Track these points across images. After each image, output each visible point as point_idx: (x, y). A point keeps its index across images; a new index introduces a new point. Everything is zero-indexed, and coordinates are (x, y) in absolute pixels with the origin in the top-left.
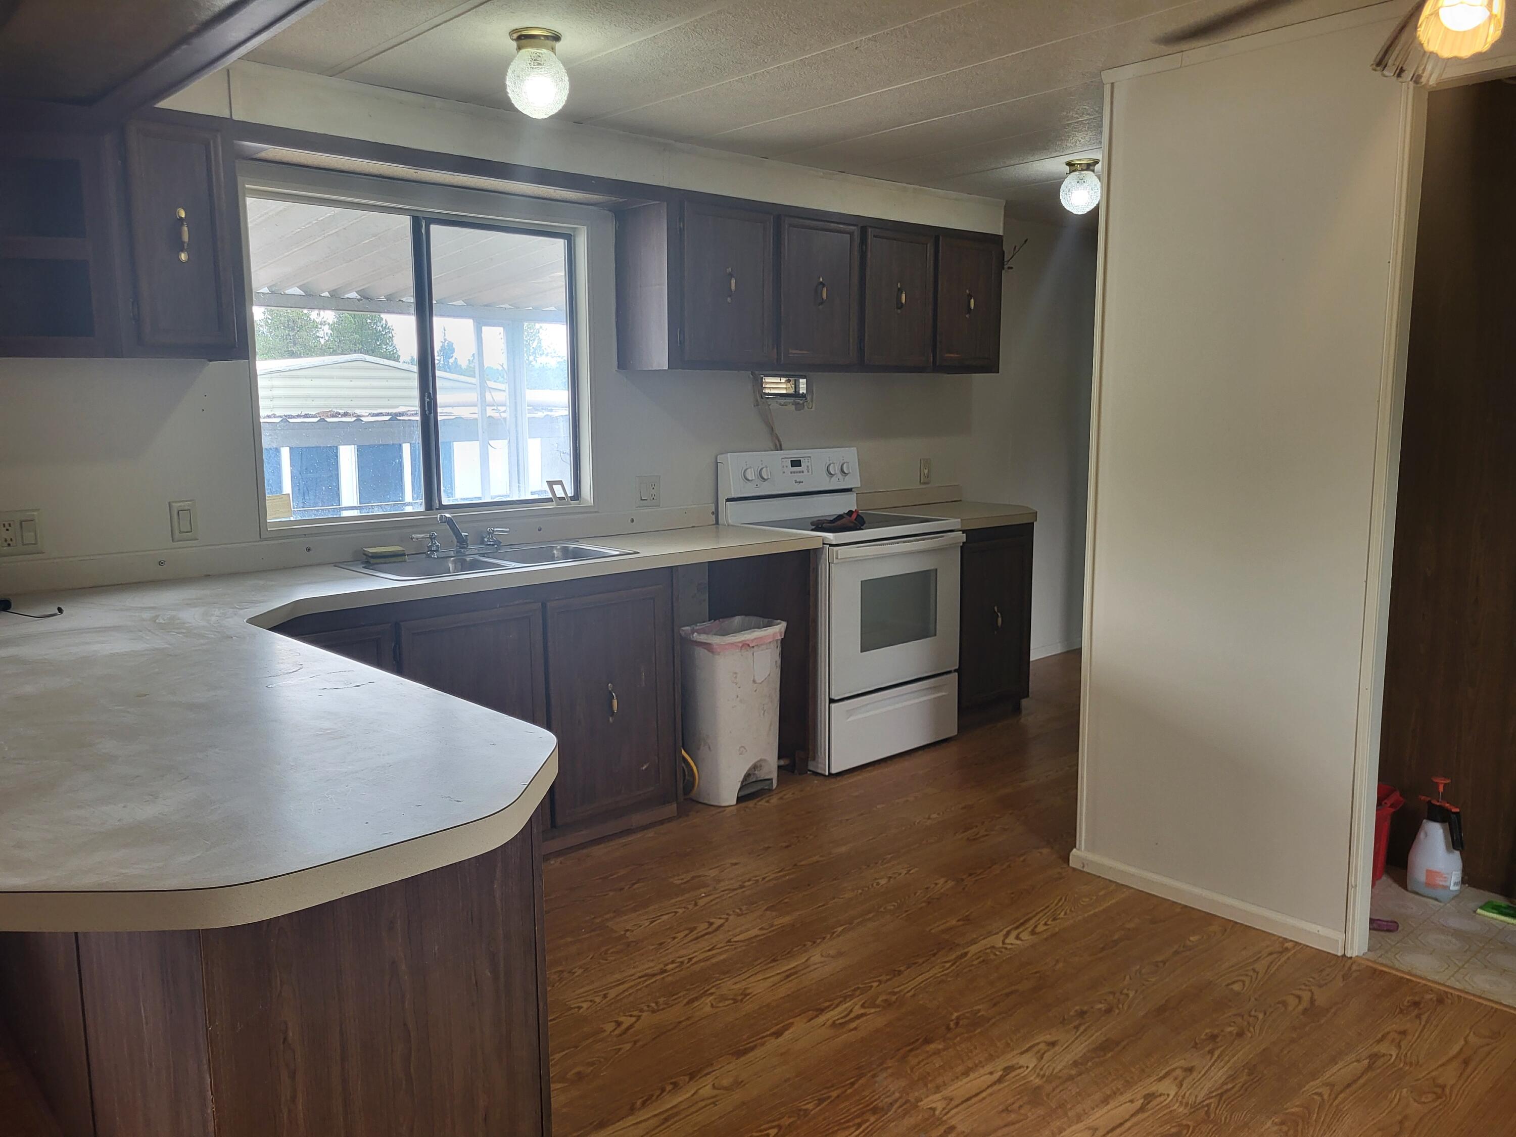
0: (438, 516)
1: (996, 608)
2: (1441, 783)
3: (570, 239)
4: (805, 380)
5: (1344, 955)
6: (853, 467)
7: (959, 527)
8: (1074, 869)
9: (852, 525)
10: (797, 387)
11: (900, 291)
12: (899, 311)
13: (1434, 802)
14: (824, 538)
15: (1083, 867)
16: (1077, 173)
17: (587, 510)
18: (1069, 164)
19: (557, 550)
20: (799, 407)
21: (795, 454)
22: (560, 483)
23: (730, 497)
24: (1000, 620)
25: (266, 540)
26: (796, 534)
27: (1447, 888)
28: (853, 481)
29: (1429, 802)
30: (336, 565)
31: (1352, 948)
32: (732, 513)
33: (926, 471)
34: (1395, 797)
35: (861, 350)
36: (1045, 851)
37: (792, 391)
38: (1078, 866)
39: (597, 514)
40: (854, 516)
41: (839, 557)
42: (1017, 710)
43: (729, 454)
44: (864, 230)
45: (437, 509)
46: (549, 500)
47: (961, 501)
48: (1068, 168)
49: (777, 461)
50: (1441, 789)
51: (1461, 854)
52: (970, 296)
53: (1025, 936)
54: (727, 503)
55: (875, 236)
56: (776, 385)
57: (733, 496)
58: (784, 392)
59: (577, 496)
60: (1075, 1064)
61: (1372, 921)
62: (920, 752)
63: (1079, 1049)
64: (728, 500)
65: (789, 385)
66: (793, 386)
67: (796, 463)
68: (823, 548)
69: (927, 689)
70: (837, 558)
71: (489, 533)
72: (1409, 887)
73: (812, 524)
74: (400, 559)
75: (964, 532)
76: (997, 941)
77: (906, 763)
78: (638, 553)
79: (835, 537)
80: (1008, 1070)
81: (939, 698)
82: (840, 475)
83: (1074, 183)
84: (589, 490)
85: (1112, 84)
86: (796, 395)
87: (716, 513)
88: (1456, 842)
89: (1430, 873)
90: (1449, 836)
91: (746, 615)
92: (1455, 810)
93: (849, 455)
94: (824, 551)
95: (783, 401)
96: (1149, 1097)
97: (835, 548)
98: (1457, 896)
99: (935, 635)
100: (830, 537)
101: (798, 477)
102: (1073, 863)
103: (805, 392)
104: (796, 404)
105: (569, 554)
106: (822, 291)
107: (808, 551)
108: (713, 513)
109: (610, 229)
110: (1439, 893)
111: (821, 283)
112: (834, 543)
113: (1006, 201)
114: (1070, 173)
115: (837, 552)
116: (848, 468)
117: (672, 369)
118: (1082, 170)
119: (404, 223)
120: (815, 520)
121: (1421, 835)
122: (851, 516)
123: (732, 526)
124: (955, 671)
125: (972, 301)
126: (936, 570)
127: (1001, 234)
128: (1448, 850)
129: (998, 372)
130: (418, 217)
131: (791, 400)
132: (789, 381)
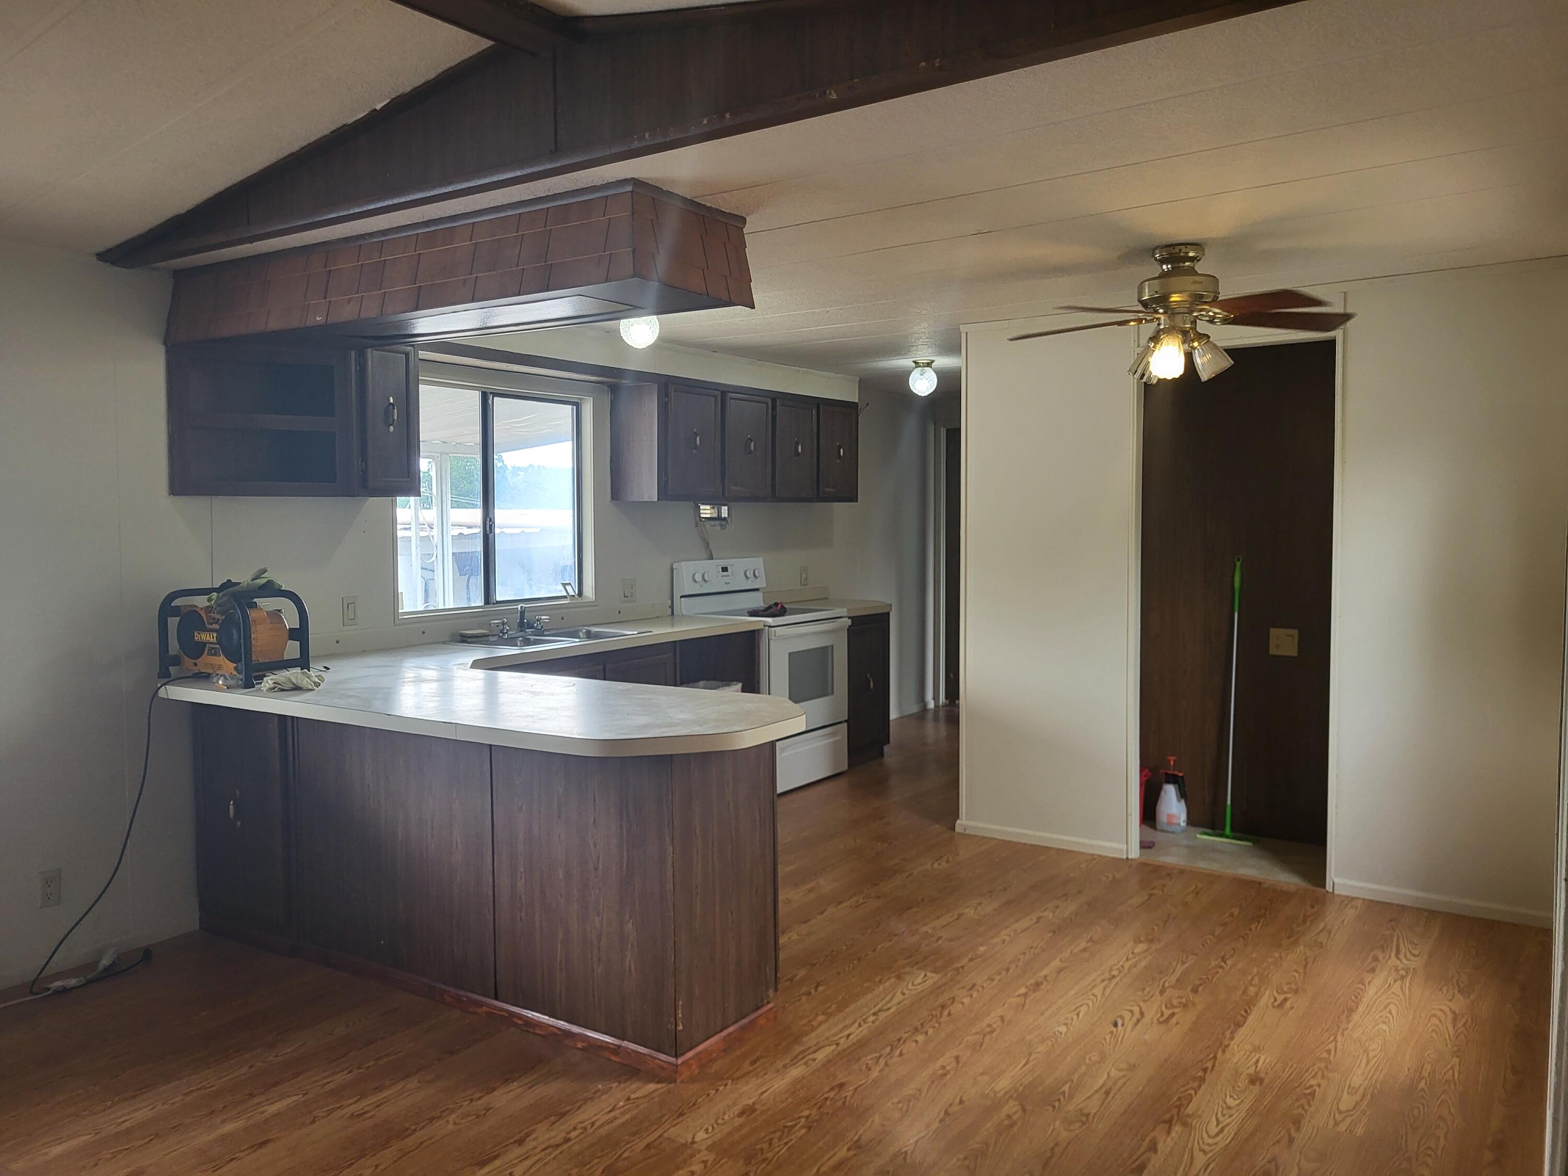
0: (519, 607)
1: (868, 676)
2: (1172, 760)
3: (577, 405)
4: (726, 508)
5: (1127, 858)
6: (761, 573)
7: (845, 614)
8: (959, 833)
9: (778, 613)
10: (719, 512)
11: (797, 443)
12: (796, 458)
13: (1169, 772)
14: (764, 622)
15: (965, 830)
16: (920, 368)
17: (590, 604)
18: (915, 362)
19: (583, 632)
20: (723, 527)
21: (724, 563)
22: (570, 584)
23: (683, 594)
24: (872, 684)
25: (399, 625)
26: (741, 620)
27: (1179, 824)
28: (761, 583)
29: (1166, 774)
30: (444, 643)
31: (1131, 853)
32: (684, 606)
33: (805, 576)
34: (1147, 771)
35: (773, 486)
36: (937, 826)
37: (715, 515)
38: (962, 831)
39: (596, 608)
40: (779, 606)
41: (777, 635)
42: (882, 754)
43: (683, 563)
44: (774, 401)
45: (494, 604)
46: (565, 597)
47: (827, 598)
48: (914, 364)
49: (712, 567)
50: (1172, 763)
51: (1186, 803)
52: (840, 447)
53: (944, 864)
54: (682, 599)
55: (782, 405)
56: (706, 511)
57: (687, 593)
58: (709, 516)
59: (580, 593)
60: (995, 910)
61: (1141, 842)
62: (825, 782)
63: (995, 904)
64: (682, 597)
65: (713, 511)
66: (717, 512)
67: (725, 569)
68: (763, 630)
69: (829, 734)
70: (775, 636)
71: (538, 620)
72: (1158, 827)
73: (748, 612)
74: (486, 638)
75: (849, 618)
76: (929, 866)
77: (819, 788)
78: (651, 632)
79: (773, 621)
80: (960, 915)
81: (836, 741)
82: (753, 579)
83: (918, 375)
84: (591, 590)
85: (967, 333)
86: (719, 518)
87: (672, 607)
88: (1182, 795)
89: (1169, 816)
90: (1178, 791)
91: (708, 680)
92: (1181, 774)
93: (757, 563)
94: (765, 631)
95: (713, 523)
96: (1039, 919)
97: (774, 629)
98: (1184, 831)
99: (832, 693)
100: (769, 620)
101: (726, 579)
102: (957, 829)
103: (726, 516)
104: (722, 525)
105: (589, 635)
106: (750, 444)
107: (754, 631)
108: (670, 607)
109: (607, 399)
110: (1174, 828)
111: (749, 439)
112: (772, 625)
113: (860, 378)
114: (916, 367)
115: (775, 631)
116: (759, 573)
117: (662, 500)
118: (925, 367)
119: (476, 396)
120: (751, 610)
121: (1163, 793)
122: (777, 606)
123: (687, 616)
124: (846, 721)
125: (842, 450)
126: (832, 646)
127: (857, 401)
128: (1179, 801)
129: (857, 501)
130: (485, 392)
131: (717, 522)
132: (713, 508)
